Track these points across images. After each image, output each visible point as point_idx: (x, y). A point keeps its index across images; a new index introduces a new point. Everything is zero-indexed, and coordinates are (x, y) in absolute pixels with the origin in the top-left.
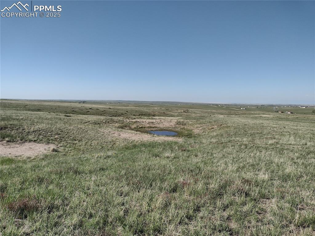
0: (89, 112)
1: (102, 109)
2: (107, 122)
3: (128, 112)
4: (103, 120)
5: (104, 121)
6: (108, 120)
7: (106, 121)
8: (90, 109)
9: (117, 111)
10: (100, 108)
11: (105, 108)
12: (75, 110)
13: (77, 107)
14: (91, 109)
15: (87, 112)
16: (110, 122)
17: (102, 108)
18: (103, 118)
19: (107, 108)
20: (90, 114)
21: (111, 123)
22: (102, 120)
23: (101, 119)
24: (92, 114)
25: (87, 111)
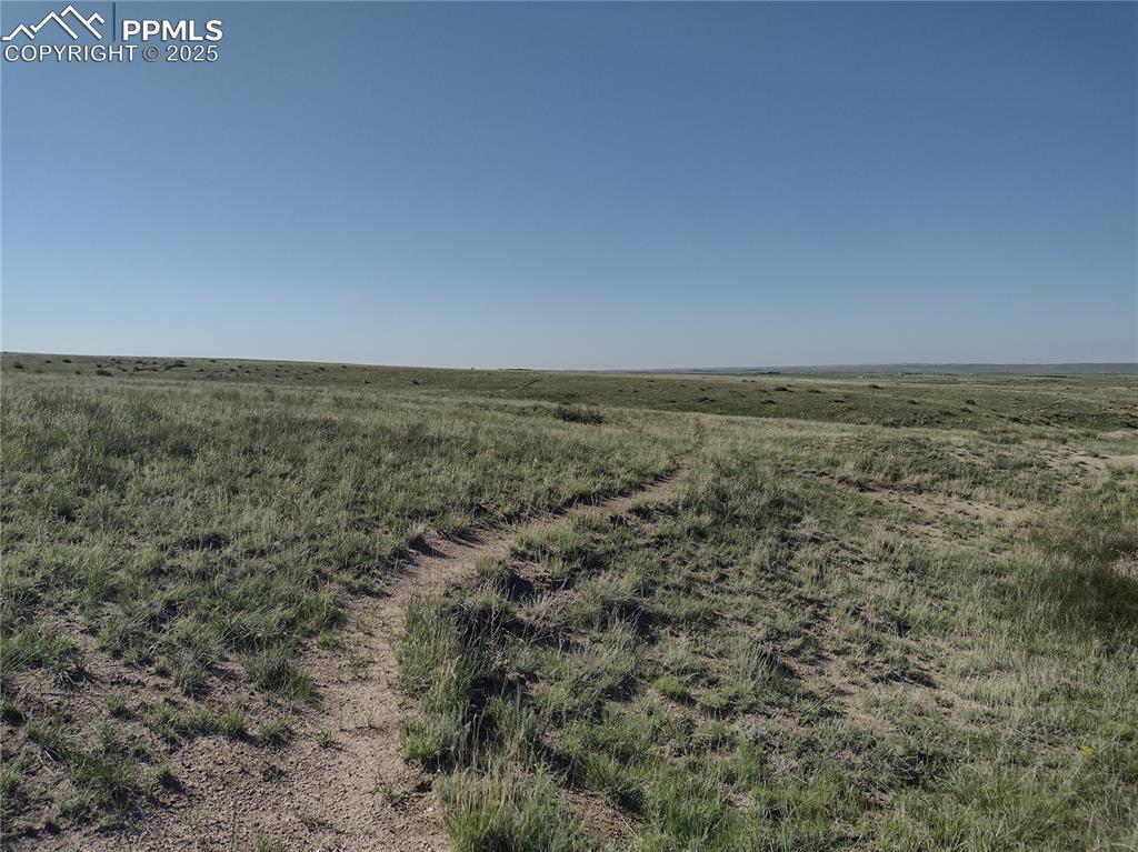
0: (772, 402)
1: (835, 390)
2: (879, 477)
3: (973, 403)
4: (839, 449)
5: (849, 469)
6: (890, 457)
7: (865, 467)
8: (777, 390)
9: (916, 400)
10: (828, 386)
11: (849, 387)
12: (711, 397)
13: (724, 385)
14: (785, 390)
15: (764, 403)
16: (908, 480)
17: (839, 387)
18: (835, 435)
19: (858, 388)
20: (776, 415)
21: (919, 489)
22: (824, 455)
23: (822, 446)
24: (789, 415)
25: (765, 397)
